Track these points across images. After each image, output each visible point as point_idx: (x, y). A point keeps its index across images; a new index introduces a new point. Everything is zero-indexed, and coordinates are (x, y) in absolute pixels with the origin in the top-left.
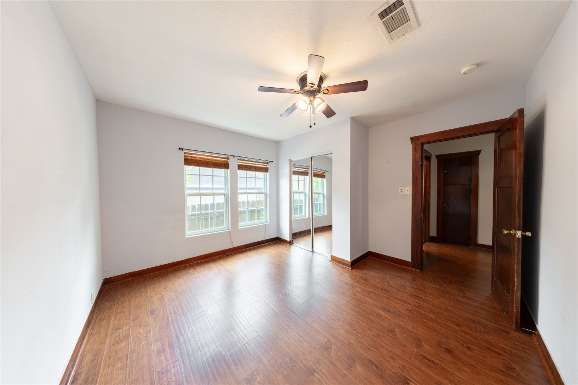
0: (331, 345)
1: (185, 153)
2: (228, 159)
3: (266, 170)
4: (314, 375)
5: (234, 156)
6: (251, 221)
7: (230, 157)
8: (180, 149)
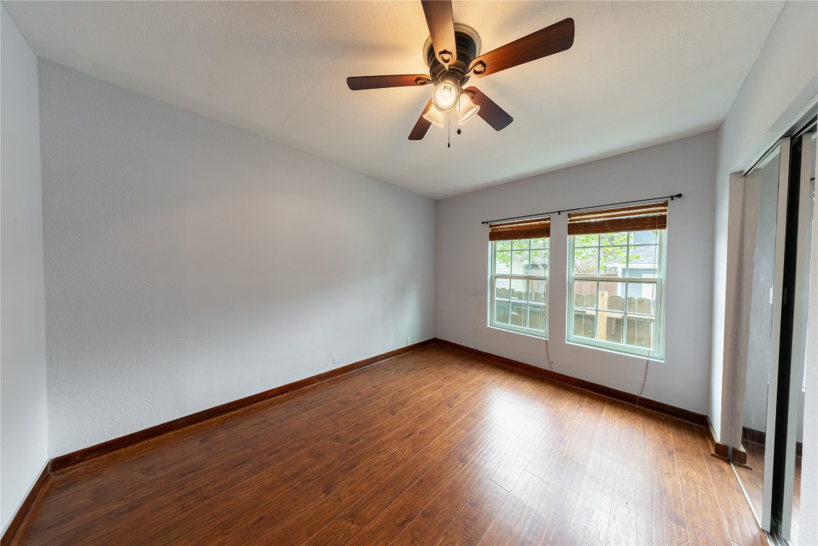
0: (359, 524)
1: (491, 226)
2: (549, 219)
3: (659, 222)
4: (324, 492)
5: (559, 212)
6: (607, 339)
7: (552, 216)
8: (483, 223)
